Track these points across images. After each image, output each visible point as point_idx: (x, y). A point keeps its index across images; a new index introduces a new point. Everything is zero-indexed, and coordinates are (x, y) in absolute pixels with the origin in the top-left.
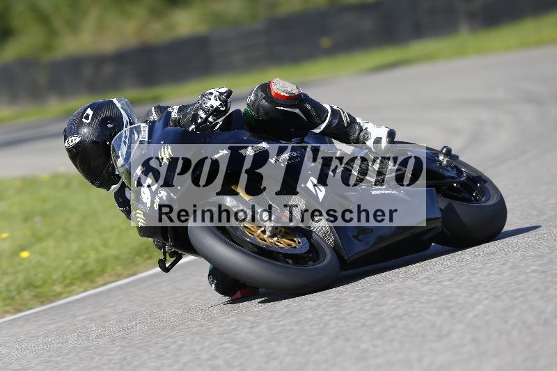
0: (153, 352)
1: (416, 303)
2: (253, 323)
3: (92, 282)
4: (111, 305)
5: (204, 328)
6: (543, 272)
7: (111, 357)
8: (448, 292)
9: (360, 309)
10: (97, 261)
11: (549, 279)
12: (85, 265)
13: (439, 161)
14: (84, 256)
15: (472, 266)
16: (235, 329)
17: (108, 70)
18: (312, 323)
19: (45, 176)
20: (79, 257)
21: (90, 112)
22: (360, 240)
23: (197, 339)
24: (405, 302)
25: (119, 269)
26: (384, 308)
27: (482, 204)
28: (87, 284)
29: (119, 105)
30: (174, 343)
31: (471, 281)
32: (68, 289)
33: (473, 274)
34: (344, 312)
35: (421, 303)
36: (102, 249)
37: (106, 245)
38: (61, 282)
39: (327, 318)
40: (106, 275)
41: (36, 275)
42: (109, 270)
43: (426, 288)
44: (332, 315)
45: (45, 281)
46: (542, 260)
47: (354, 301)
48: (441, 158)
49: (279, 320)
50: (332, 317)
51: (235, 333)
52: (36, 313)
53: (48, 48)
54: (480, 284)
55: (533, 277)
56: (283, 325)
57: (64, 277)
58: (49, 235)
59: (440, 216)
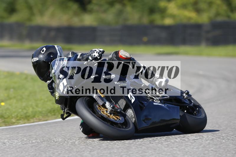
0: (47, 154)
1: (161, 154)
2: (91, 150)
3: (28, 120)
4: (34, 131)
5: (71, 148)
6: (216, 151)
7: (30, 153)
8: (175, 152)
9: (137, 153)
10: (32, 112)
11: (217, 155)
12: (27, 113)
13: (183, 96)
14: (27, 109)
15: (187, 143)
16: (84, 151)
17: (53, 34)
18: (116, 154)
19: (17, 73)
20: (25, 109)
21: (44, 49)
22: (145, 122)
23: (67, 152)
24: (156, 153)
25: (41, 117)
26: (147, 154)
27: (197, 117)
28: (26, 121)
29: (57, 48)
30: (57, 152)
31: (185, 150)
32: (18, 121)
33: (186, 147)
34: (130, 152)
35: (162, 154)
36: (35, 107)
37: (37, 106)
38: (15, 118)
39: (122, 153)
40: (35, 119)
41: (5, 113)
42: (36, 117)
43: (166, 149)
44: (125, 153)
45: (9, 117)
46: (216, 146)
47: (135, 149)
48: (184, 95)
49: (102, 150)
50: (125, 154)
51: (83, 153)
52: (3, 129)
53: (29, 20)
54: (189, 151)
55: (211, 153)
56: (104, 153)
57: (17, 116)
58: (15, 97)
59: (179, 118)
